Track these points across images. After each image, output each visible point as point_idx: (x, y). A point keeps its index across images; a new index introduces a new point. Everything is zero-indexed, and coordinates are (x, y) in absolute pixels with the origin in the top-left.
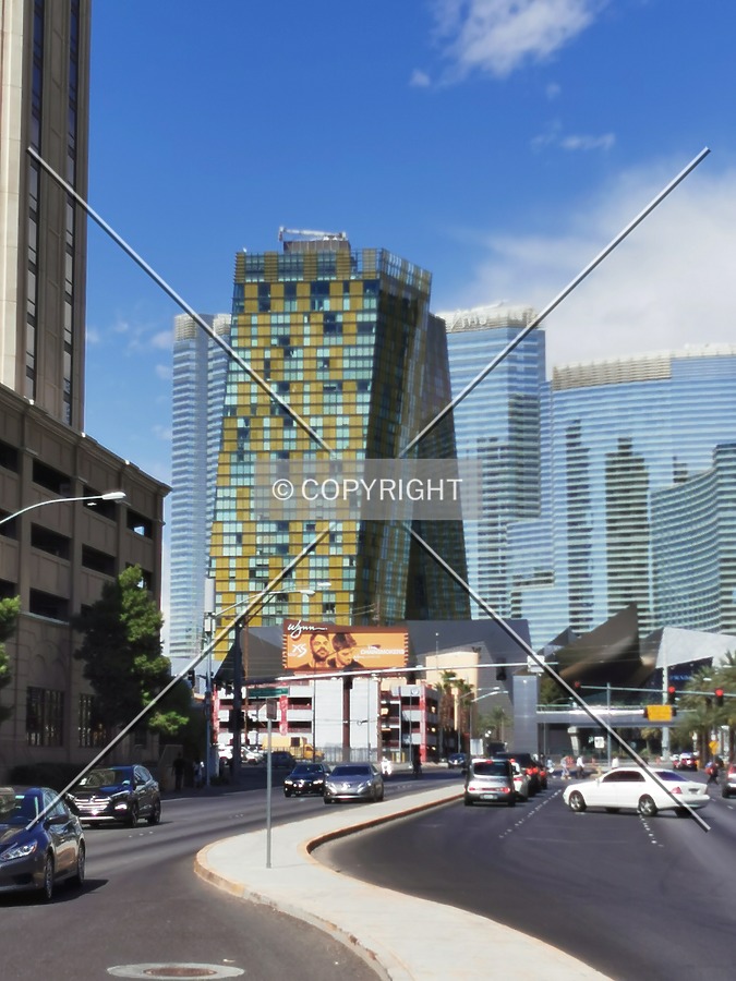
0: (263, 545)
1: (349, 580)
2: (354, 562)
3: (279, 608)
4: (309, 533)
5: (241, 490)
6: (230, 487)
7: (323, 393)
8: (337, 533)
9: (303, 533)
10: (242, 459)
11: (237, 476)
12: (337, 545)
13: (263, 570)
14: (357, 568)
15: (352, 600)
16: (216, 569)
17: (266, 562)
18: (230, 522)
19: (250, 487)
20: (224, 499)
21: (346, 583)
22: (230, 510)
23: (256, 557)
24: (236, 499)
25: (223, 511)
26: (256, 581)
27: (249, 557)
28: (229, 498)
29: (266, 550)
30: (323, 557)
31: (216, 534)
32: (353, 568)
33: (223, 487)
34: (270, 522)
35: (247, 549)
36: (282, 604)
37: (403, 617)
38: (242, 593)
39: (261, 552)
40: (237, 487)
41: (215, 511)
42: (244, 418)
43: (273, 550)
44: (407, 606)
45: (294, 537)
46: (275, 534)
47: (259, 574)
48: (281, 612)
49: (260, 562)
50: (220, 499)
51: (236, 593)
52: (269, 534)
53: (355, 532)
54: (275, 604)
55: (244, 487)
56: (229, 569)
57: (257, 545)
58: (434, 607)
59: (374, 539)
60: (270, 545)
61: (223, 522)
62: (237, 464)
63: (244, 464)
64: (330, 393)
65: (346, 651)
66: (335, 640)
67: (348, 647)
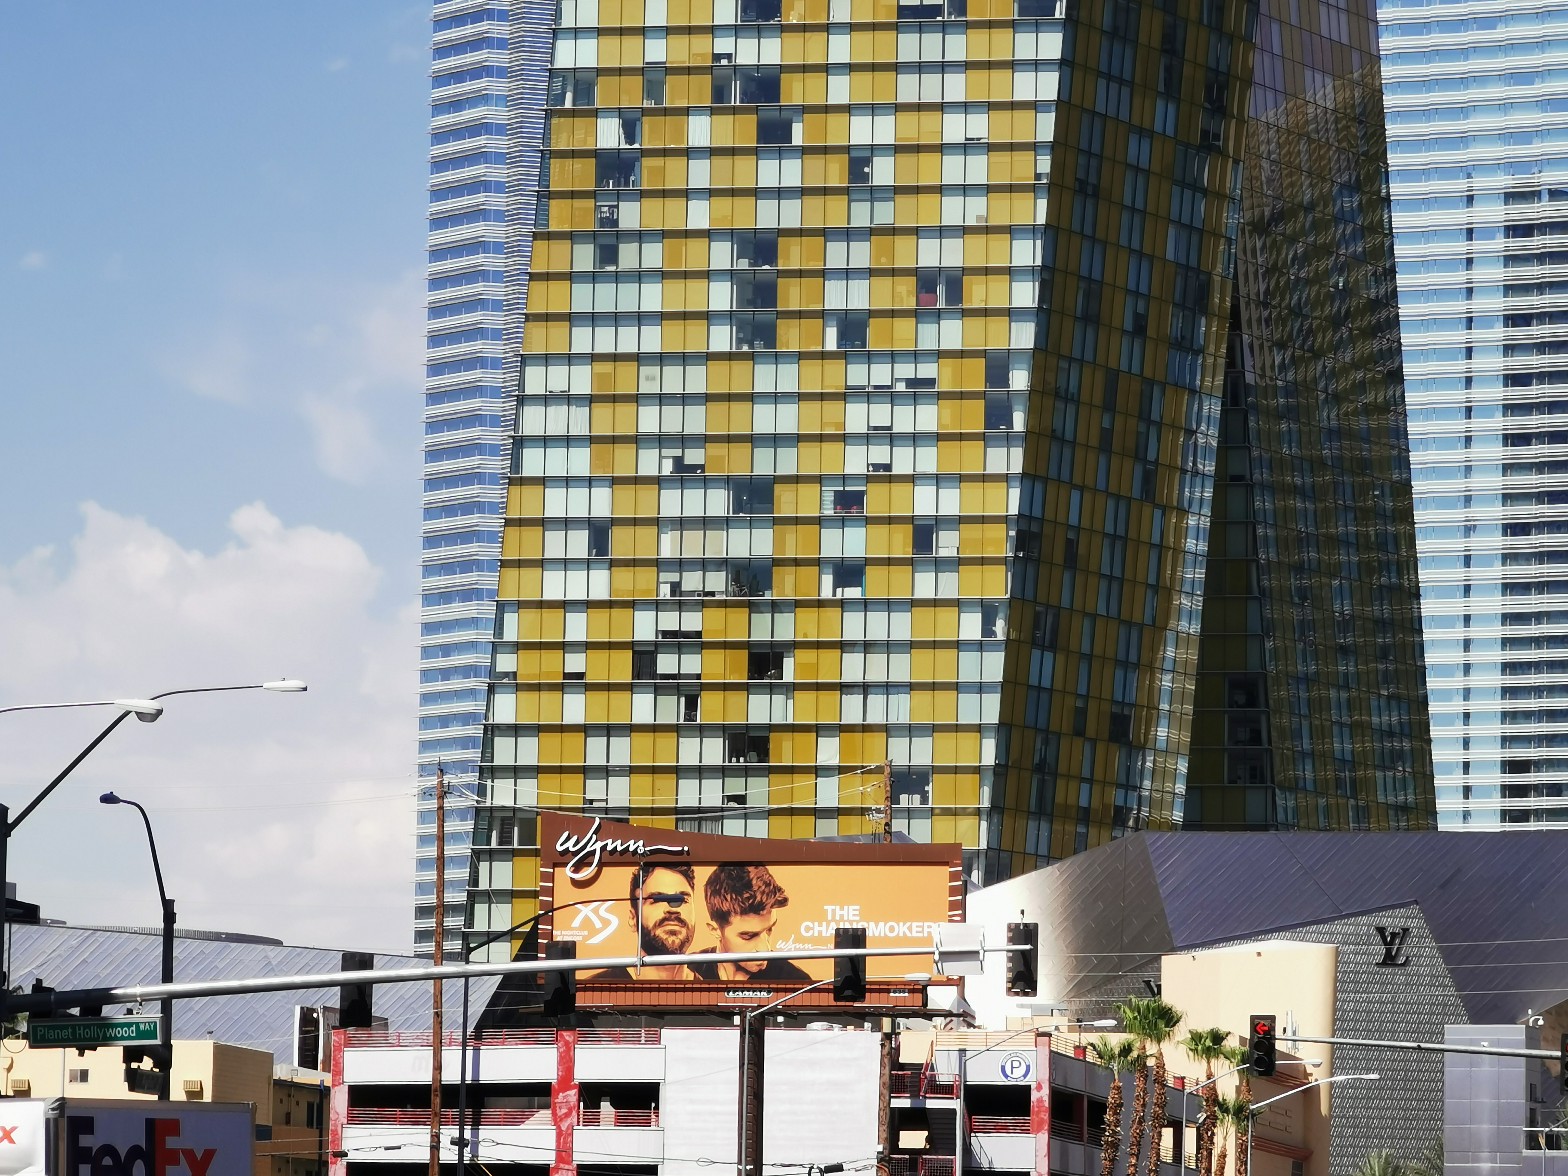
0: (681, 564)
1: (981, 688)
2: (1000, 627)
3: (735, 786)
4: (843, 523)
5: (606, 367)
6: (570, 359)
7: (896, 27)
8: (939, 522)
9: (819, 521)
10: (614, 261)
11: (594, 319)
12: (940, 565)
13: (680, 649)
14: (1010, 646)
15: (989, 758)
16: (518, 647)
17: (692, 621)
18: (568, 481)
19: (639, 358)
20: (546, 400)
21: (968, 701)
22: (568, 441)
23: (658, 605)
24: (591, 400)
25: (545, 441)
26: (658, 691)
27: (632, 605)
28: (568, 399)
29: (692, 581)
30: (889, 605)
31: (521, 522)
32: (994, 647)
33: (547, 359)
34: (706, 483)
35: (624, 575)
36: (746, 772)
37: (1178, 816)
38: (609, 730)
39: (675, 587)
40: (594, 358)
41: (520, 443)
42: (620, 112)
43: (717, 581)
44: (1190, 778)
45: (790, 533)
46: (725, 523)
47: (666, 663)
48: (741, 799)
49: (669, 621)
50: (536, 399)
51: (586, 730)
52: (705, 523)
53: (1006, 519)
54: (722, 772)
55: (615, 358)
56: (564, 647)
57: (659, 564)
58: (1294, 787)
59: (1071, 547)
60: (704, 565)
61: (543, 481)
62: (593, 278)
63: (617, 278)
64: (920, 29)
65: (751, 923)
66: (714, 887)
67: (757, 909)
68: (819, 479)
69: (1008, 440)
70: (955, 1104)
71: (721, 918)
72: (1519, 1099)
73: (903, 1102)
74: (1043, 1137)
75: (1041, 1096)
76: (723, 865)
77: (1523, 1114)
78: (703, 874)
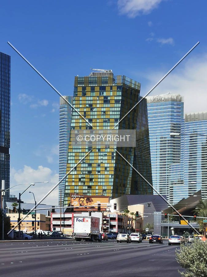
0: (83, 171)
1: (111, 182)
2: (113, 176)
3: (88, 191)
4: (98, 167)
5: (76, 153)
6: (73, 152)
7: (103, 122)
8: (107, 167)
9: (96, 167)
11: (75, 149)
12: (107, 171)
13: (83, 178)
14: (114, 178)
15: (112, 188)
16: (68, 178)
17: (84, 176)
18: (73, 163)
19: (79, 152)
20: (71, 156)
21: (110, 183)
22: (73, 160)
23: (81, 175)
24: (75, 156)
25: (70, 160)
26: (81, 182)
27: (79, 175)
28: (72, 156)
29: (84, 172)
30: (103, 175)
31: (68, 167)
32: (112, 178)
33: (70, 152)
34: (86, 164)
35: (78, 172)
36: (89, 189)
37: (129, 193)
38: (77, 186)
39: (83, 173)
41: (68, 160)
43: (87, 172)
44: (130, 190)
45: (93, 168)
46: (87, 167)
47: (82, 180)
48: (89, 192)
50: (69, 156)
51: (74, 186)
52: (85, 167)
53: (113, 167)
54: (87, 189)
56: (72, 178)
57: (81, 171)
58: (140, 191)
59: (119, 169)
60: (85, 171)
61: (70, 163)
64: (105, 123)
65: (90, 203)
66: (86, 200)
67: (91, 202)
68: (96, 163)
69: (114, 160)
70: (109, 219)
71: (87, 203)
72: (161, 219)
73: (104, 219)
74: (117, 222)
75: (117, 218)
76: (87, 198)
77: (161, 220)
78: (85, 199)
